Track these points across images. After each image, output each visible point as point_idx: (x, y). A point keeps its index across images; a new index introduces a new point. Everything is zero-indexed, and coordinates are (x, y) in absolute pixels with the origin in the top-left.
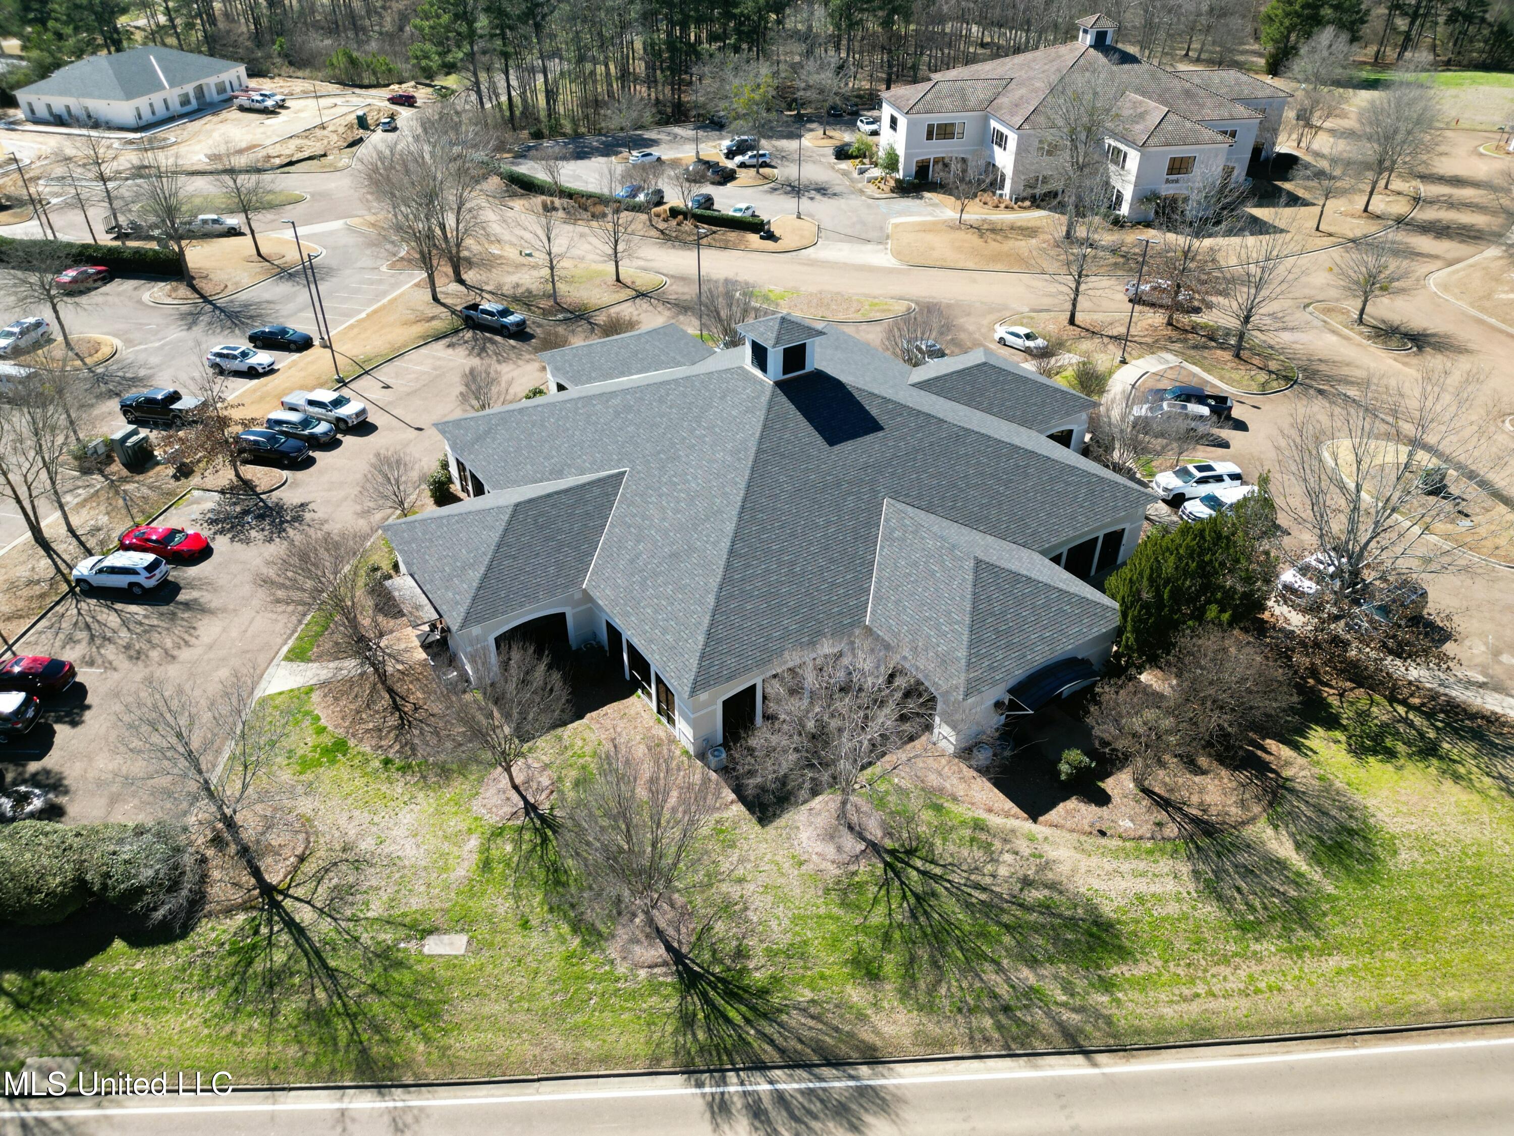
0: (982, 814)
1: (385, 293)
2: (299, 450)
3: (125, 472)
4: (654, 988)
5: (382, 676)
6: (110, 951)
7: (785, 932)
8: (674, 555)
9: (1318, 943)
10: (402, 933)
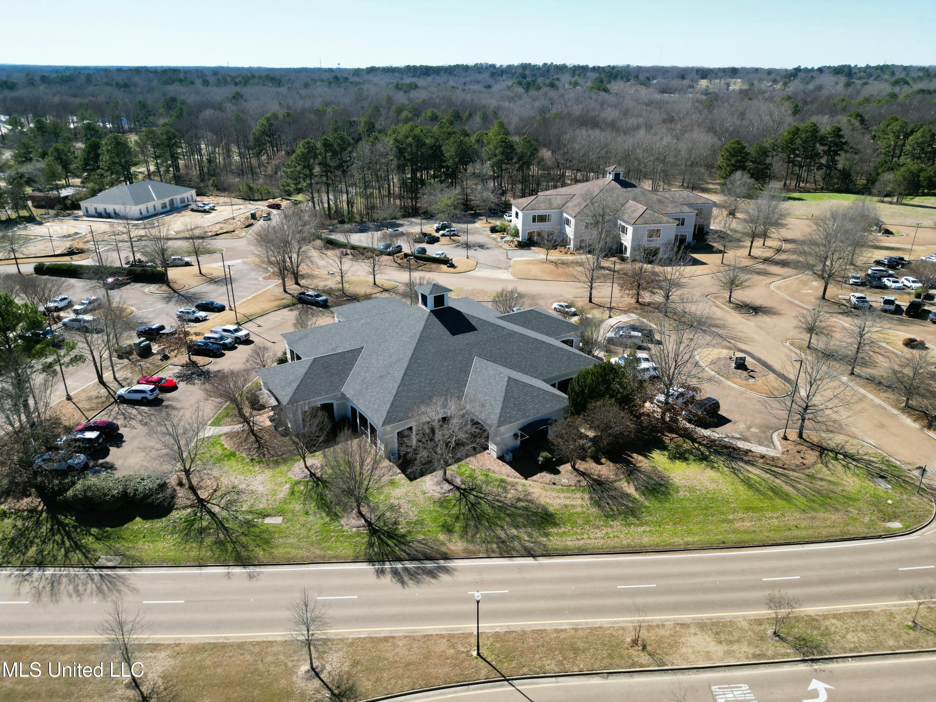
0: (505, 477)
1: (260, 289)
2: (218, 349)
3: (139, 358)
4: (358, 534)
5: (252, 431)
6: (134, 521)
7: (415, 516)
8: (381, 377)
9: (638, 522)
10: (256, 516)
